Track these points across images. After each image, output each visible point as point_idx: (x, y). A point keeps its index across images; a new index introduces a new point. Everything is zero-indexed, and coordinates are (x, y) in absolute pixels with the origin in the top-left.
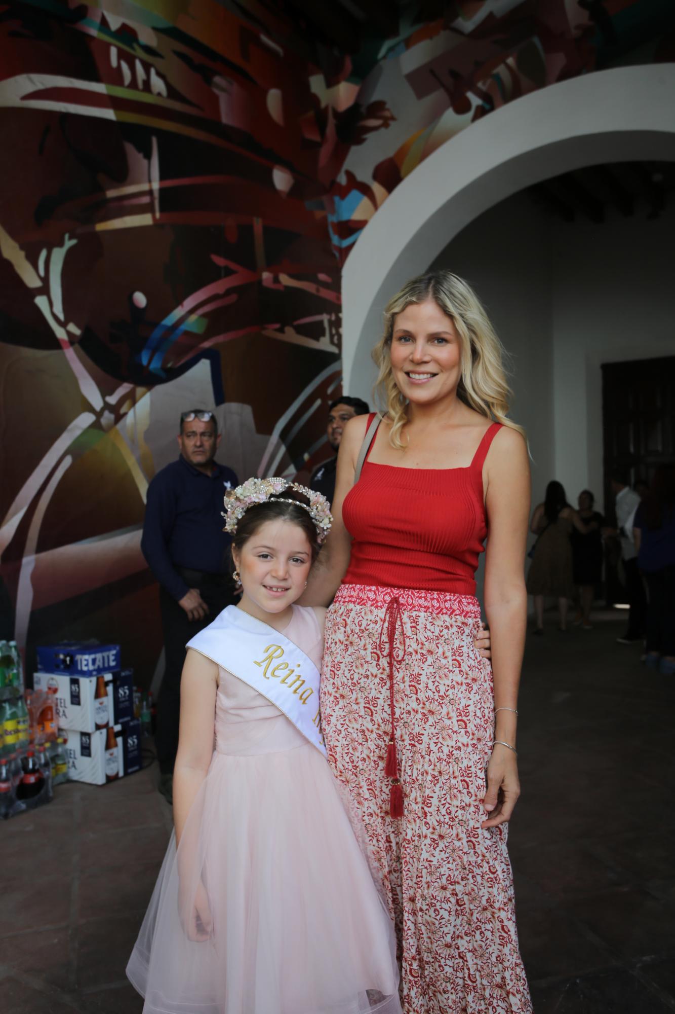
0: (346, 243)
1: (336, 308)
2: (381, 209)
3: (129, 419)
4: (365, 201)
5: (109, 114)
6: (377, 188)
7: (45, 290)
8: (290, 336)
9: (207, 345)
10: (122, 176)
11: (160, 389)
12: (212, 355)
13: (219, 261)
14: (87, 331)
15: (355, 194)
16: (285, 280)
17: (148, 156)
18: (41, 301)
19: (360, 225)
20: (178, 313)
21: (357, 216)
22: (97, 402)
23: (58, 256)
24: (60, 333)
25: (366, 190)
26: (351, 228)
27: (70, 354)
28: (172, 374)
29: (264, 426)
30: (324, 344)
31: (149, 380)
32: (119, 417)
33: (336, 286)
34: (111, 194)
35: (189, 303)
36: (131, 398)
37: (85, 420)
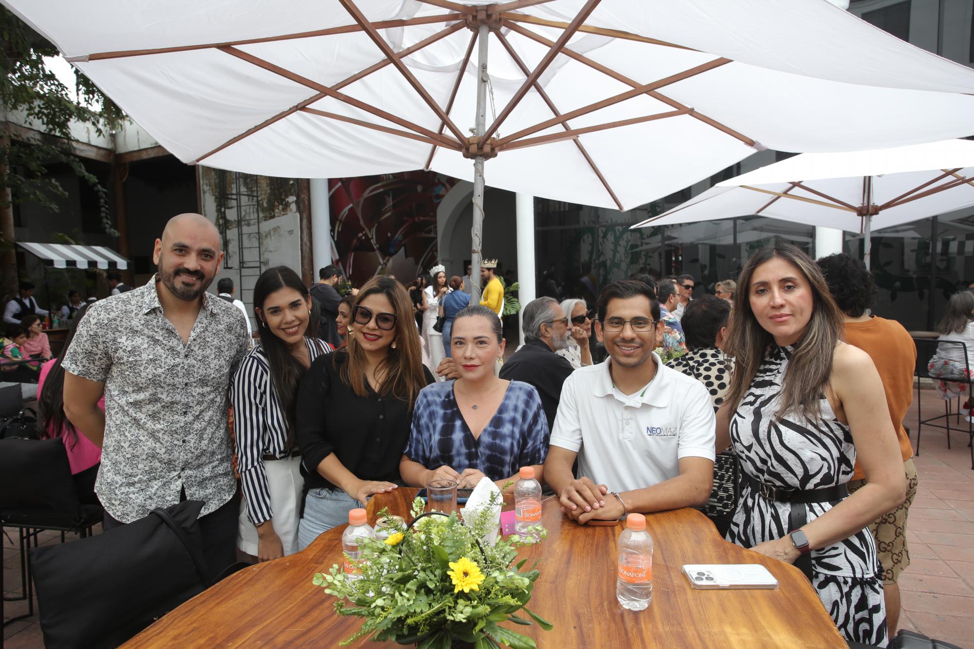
0: (438, 201)
1: (435, 222)
2: (449, 192)
3: (388, 266)
4: (444, 189)
5: (382, 190)
6: (448, 186)
7: (372, 238)
8: (424, 235)
9: (403, 243)
10: (384, 205)
11: (395, 257)
12: (404, 245)
13: (405, 219)
14: (380, 246)
15: (440, 186)
16: (421, 218)
17: (389, 196)
18: (372, 241)
19: (443, 196)
20: (397, 236)
21: (441, 193)
22: (382, 263)
23: (374, 229)
24: (375, 247)
25: (444, 185)
26: (440, 197)
27: (377, 252)
28: (396, 252)
29: (417, 263)
30: (432, 235)
31: (391, 255)
32: (386, 265)
33: (435, 216)
34: (383, 209)
35: (399, 232)
36: (388, 260)
37: (380, 267)
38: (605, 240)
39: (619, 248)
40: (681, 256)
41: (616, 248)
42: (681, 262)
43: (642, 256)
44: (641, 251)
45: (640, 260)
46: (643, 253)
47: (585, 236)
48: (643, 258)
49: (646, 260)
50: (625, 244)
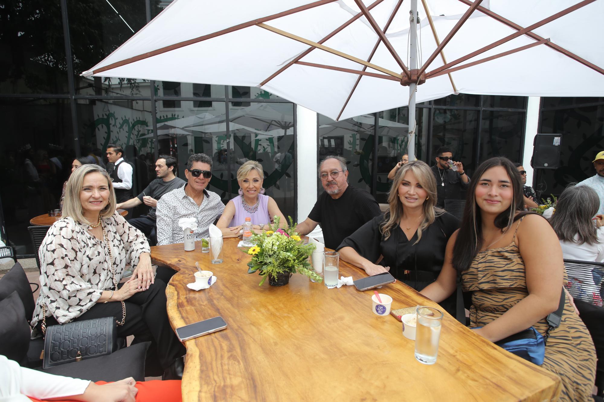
38: (121, 130)
39: (132, 136)
40: (176, 144)
41: (129, 135)
42: (177, 147)
43: (149, 142)
44: (148, 138)
45: (148, 145)
46: (150, 140)
47: (100, 126)
48: (150, 143)
49: (151, 145)
50: (136, 133)
